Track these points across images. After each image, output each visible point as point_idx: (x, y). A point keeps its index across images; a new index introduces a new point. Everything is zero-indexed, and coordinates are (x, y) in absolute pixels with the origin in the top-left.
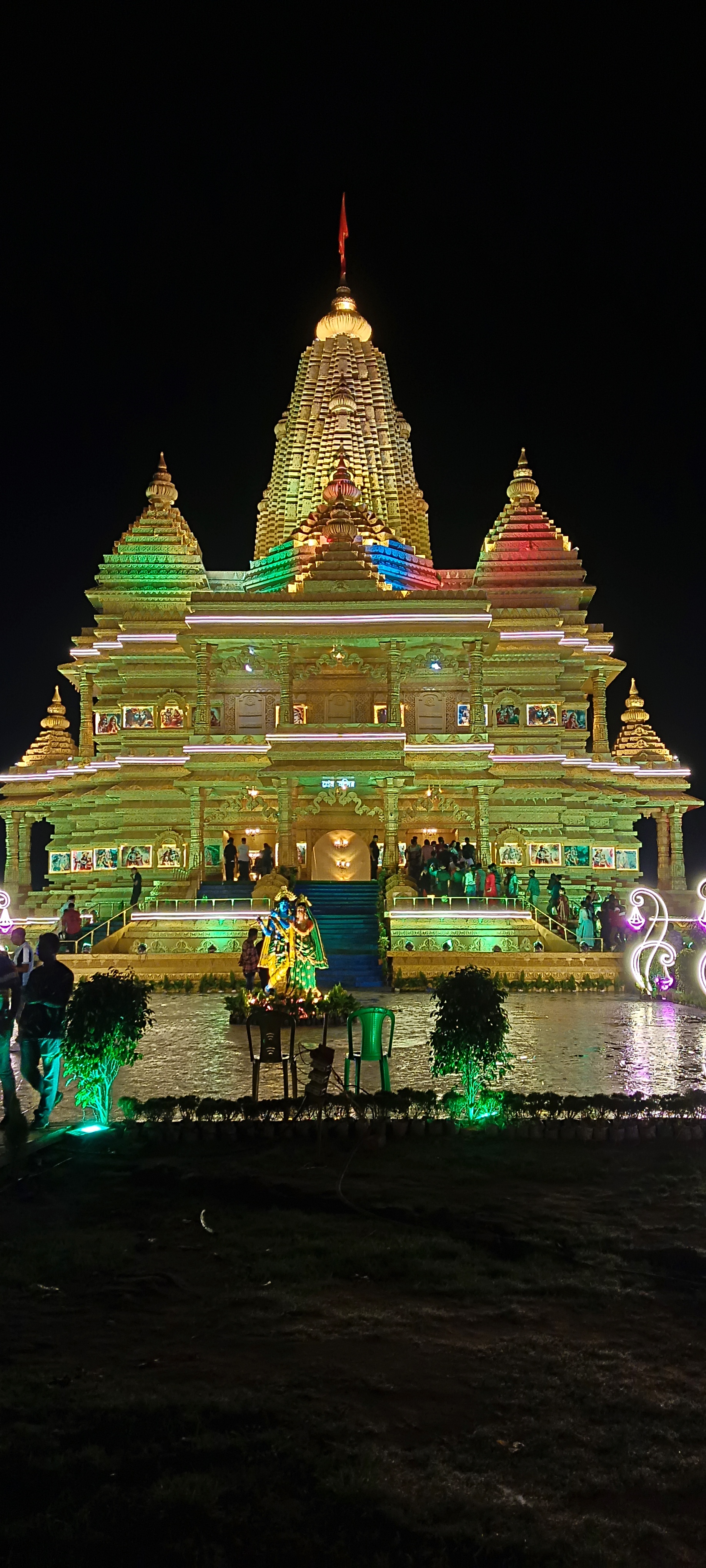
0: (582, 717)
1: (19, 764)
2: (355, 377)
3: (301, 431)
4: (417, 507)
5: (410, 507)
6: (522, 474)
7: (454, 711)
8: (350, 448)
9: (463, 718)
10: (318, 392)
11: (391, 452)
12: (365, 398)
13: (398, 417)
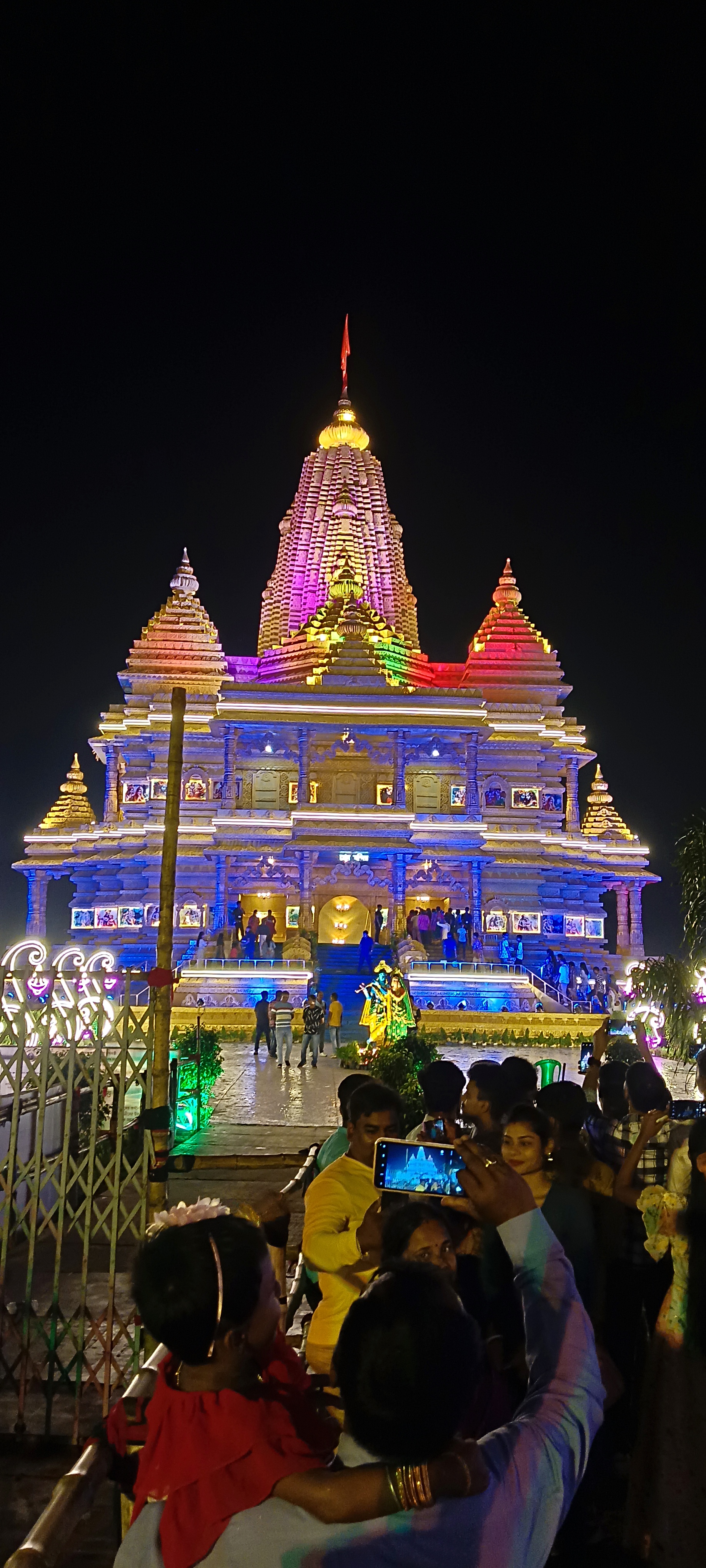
0: (558, 801)
1: (42, 826)
2: (356, 484)
3: (306, 530)
4: (408, 602)
5: (402, 602)
6: (507, 582)
7: (448, 791)
8: (352, 548)
9: (456, 799)
10: (322, 495)
11: (387, 553)
12: (365, 504)
13: (392, 520)
